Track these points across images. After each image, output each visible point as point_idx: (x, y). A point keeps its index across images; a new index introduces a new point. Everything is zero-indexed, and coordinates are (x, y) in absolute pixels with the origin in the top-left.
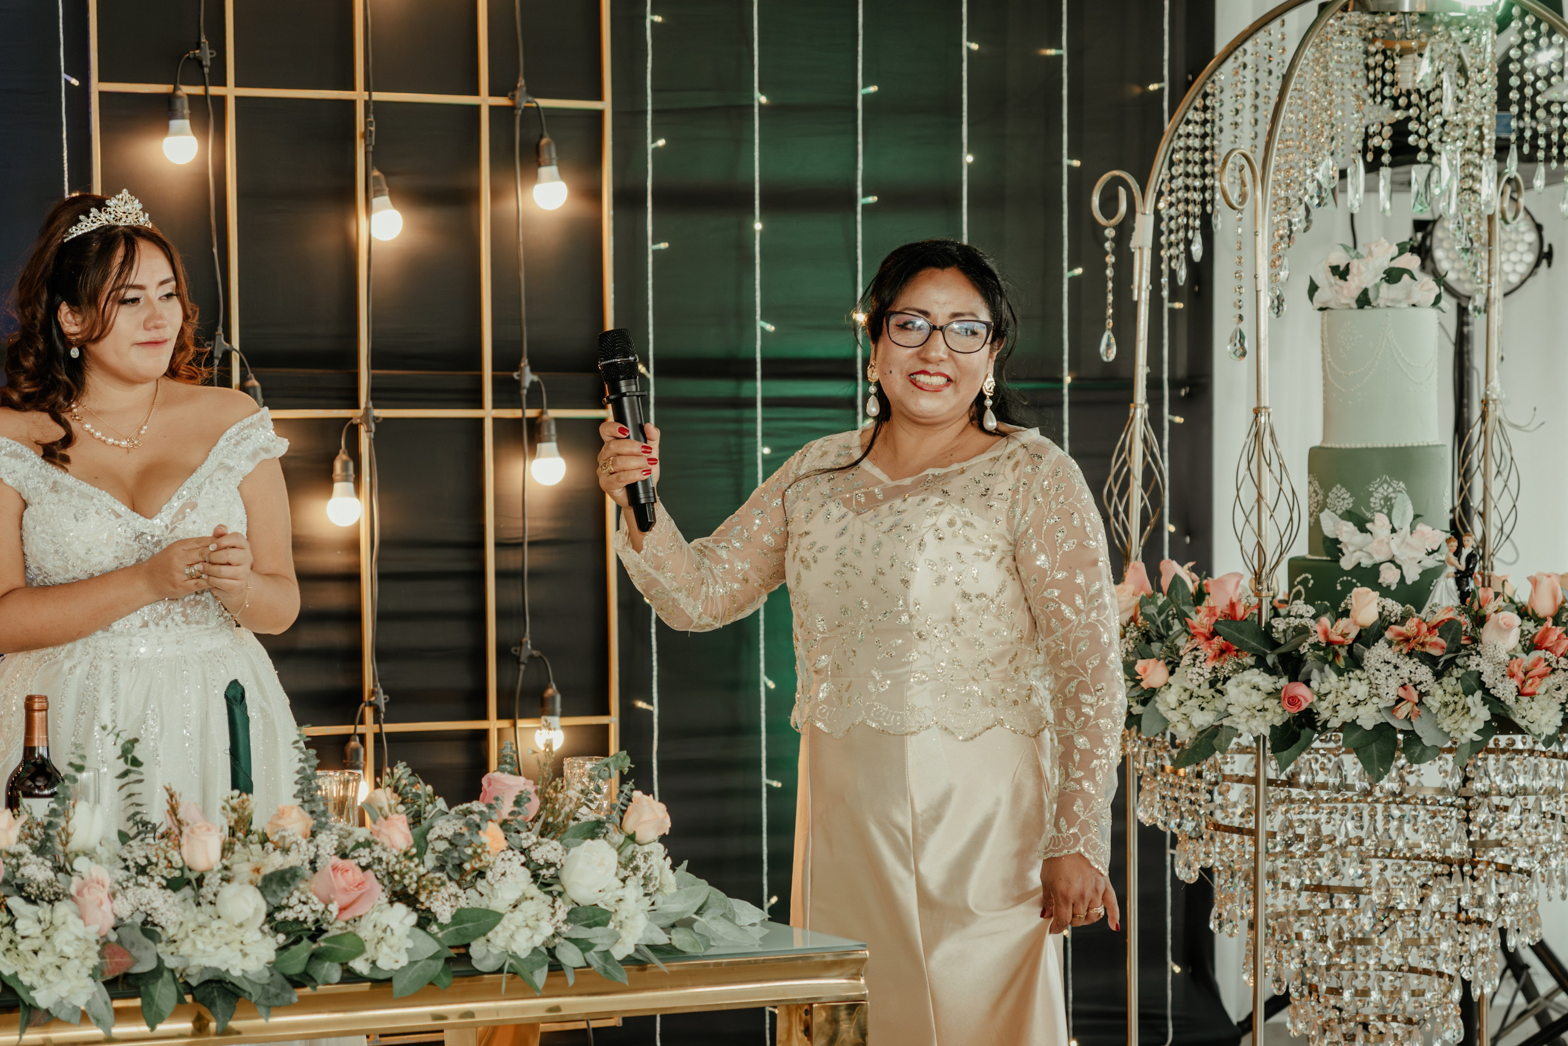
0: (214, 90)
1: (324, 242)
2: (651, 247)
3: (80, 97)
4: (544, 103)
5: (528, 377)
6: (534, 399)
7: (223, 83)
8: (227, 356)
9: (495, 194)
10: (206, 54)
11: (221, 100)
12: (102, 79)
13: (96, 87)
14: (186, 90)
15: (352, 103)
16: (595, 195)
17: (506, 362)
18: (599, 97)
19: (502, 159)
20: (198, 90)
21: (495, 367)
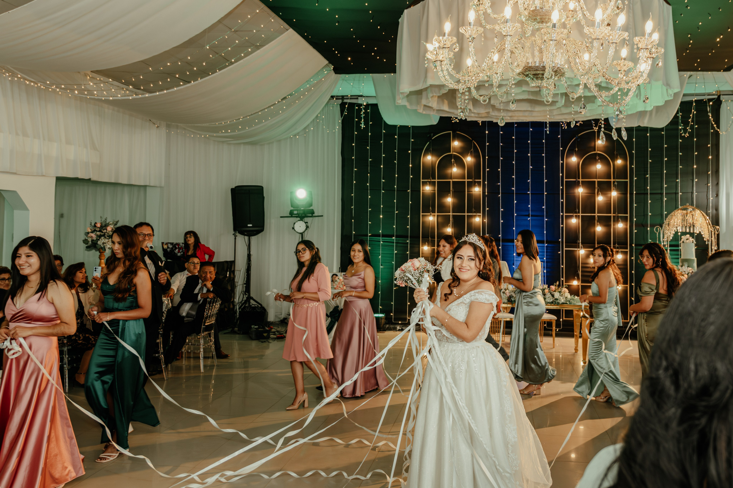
0: (578, 214)
1: (592, 230)
2: (634, 231)
3: (562, 216)
4: (620, 215)
5: (617, 245)
6: (618, 248)
7: (579, 213)
8: (579, 243)
9: (614, 225)
10: (577, 211)
11: (579, 216)
12: (565, 213)
13: (565, 214)
14: (574, 215)
15: (595, 216)
16: (627, 225)
17: (614, 244)
18: (627, 214)
19: (614, 221)
20: (576, 214)
21: (613, 244)
